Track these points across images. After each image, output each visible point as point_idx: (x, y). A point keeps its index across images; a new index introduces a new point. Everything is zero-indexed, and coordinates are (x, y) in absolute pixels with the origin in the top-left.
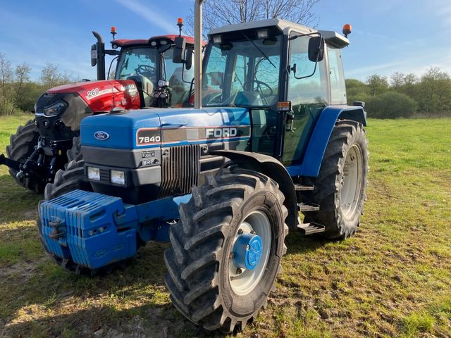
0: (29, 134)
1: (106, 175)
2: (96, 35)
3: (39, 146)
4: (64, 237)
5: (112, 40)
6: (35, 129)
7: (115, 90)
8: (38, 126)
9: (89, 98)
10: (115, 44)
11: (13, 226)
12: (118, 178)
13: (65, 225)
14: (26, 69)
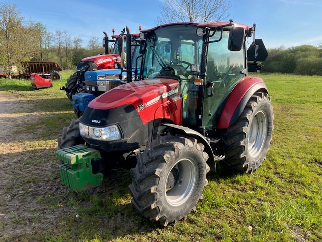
0: (75, 78)
1: (90, 88)
2: (105, 33)
3: (78, 83)
4: (78, 103)
5: (112, 35)
6: (77, 76)
7: (110, 60)
8: (78, 75)
9: (98, 63)
10: (113, 37)
11: (67, 112)
12: (93, 89)
13: (78, 100)
14: (80, 40)
